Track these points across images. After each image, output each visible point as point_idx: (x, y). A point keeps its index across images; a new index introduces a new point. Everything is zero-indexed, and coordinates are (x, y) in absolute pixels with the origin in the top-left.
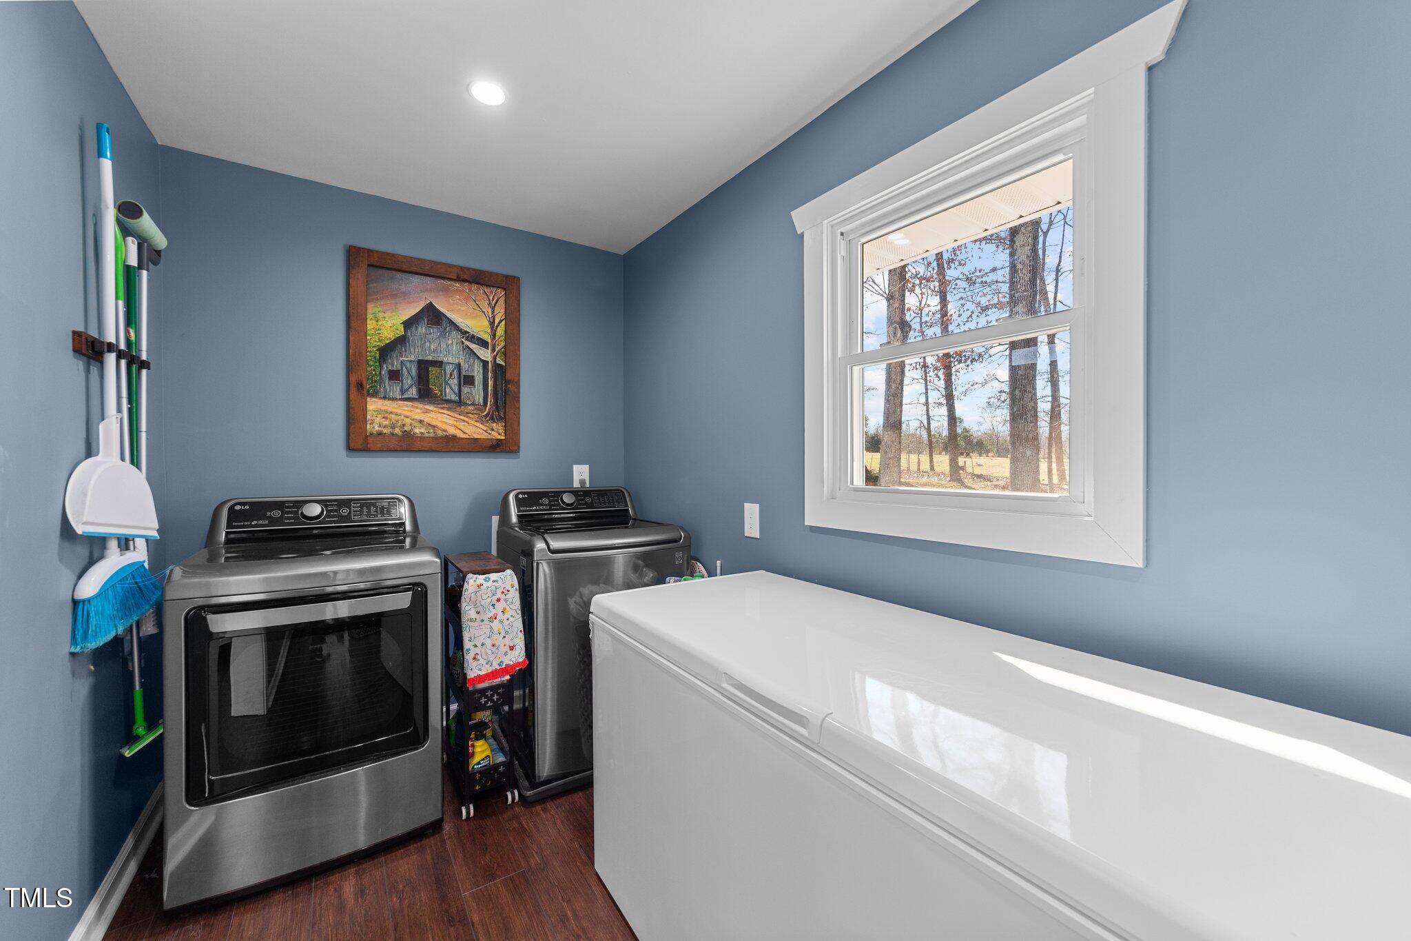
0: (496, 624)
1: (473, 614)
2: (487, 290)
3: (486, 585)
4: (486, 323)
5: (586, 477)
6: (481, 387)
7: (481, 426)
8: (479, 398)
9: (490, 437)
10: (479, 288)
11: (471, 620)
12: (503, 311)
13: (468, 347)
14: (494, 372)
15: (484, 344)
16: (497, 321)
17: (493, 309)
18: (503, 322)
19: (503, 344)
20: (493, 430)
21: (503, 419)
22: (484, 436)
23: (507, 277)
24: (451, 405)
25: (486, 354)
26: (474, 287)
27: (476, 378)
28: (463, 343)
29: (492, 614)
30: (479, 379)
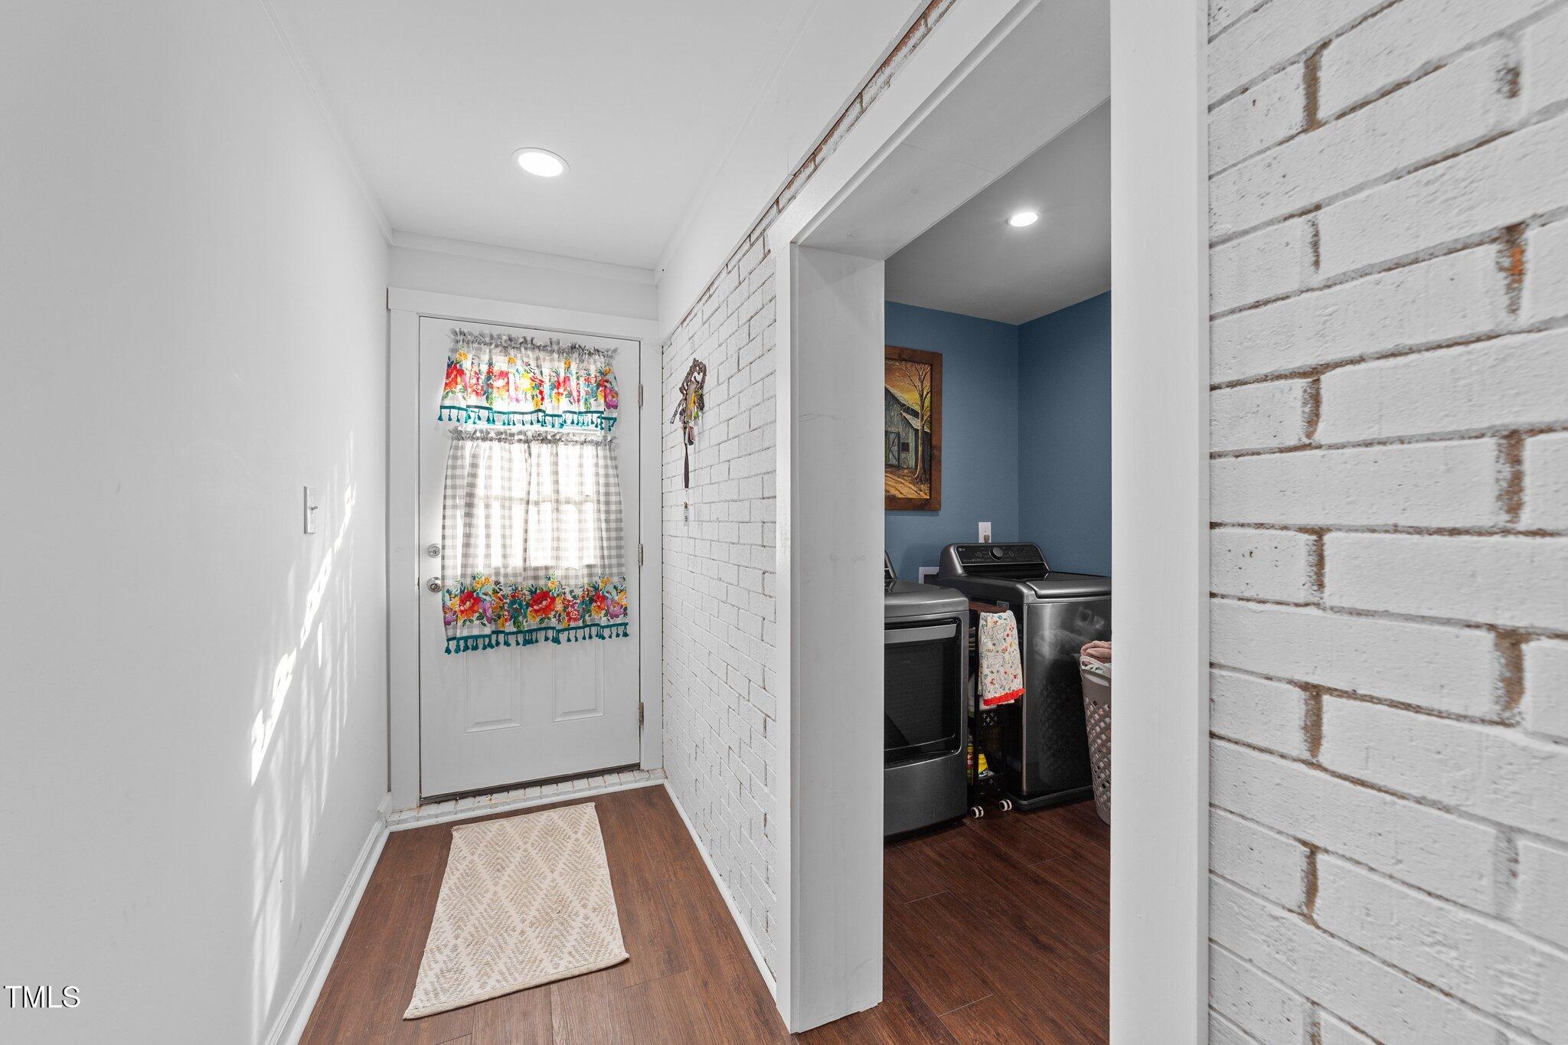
0: (1006, 655)
1: (990, 646)
2: (918, 367)
3: (1000, 622)
4: (918, 396)
5: (989, 533)
6: (914, 453)
7: (913, 487)
8: (912, 463)
9: (919, 497)
10: (912, 366)
11: (989, 651)
12: (929, 384)
13: (905, 417)
14: (923, 438)
15: (915, 414)
16: (925, 394)
17: (922, 382)
18: (929, 395)
19: (929, 414)
20: (921, 491)
21: (930, 480)
22: (914, 496)
23: (933, 353)
24: (893, 469)
25: (917, 423)
26: (909, 365)
27: (911, 445)
28: (901, 414)
29: (1004, 647)
30: (912, 445)
